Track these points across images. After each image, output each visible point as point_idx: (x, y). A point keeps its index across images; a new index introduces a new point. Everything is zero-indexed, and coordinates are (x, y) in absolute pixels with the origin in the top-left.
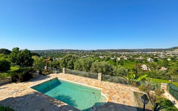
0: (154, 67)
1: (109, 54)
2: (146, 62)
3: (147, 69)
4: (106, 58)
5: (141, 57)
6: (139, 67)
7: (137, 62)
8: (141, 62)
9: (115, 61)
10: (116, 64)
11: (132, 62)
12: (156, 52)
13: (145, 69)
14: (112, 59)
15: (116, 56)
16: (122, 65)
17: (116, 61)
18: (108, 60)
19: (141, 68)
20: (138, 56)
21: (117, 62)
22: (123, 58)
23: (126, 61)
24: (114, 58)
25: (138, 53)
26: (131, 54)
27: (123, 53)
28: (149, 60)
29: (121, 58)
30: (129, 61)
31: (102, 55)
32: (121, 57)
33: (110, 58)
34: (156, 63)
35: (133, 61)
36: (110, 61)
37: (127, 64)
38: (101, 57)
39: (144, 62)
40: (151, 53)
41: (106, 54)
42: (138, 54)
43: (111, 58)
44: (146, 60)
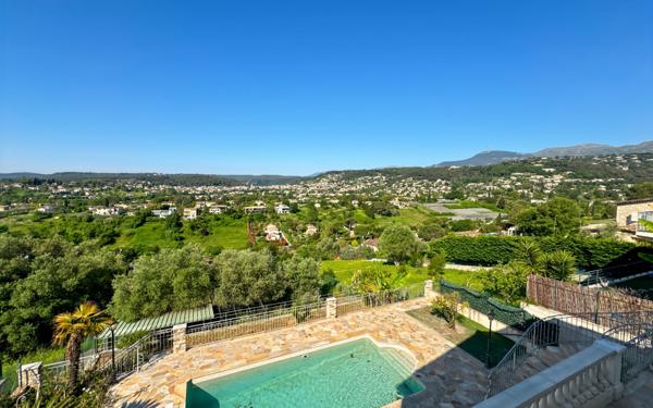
0: (293, 226)
1: (139, 194)
2: (275, 218)
3: (278, 237)
4: (131, 214)
5: (259, 203)
6: (259, 235)
7: (251, 220)
8: (261, 217)
9: (176, 221)
10: (183, 235)
11: (238, 222)
12: (288, 187)
13: (273, 239)
14: (162, 215)
15: (179, 202)
16: (207, 234)
17: (179, 225)
18: (143, 222)
19: (265, 235)
20: (250, 200)
21: (186, 227)
22: (207, 209)
23: (219, 219)
24: (170, 213)
25: (245, 188)
26: (225, 192)
27: (200, 189)
28: (280, 208)
29: (199, 211)
30: (227, 218)
31: (106, 203)
32: (198, 206)
33: (150, 214)
34: (295, 218)
35: (240, 217)
36: (154, 225)
37: (223, 229)
38: (101, 212)
39: (269, 216)
40: (277, 187)
41: (122, 193)
42: (246, 192)
43: (156, 212)
44: (274, 211)
